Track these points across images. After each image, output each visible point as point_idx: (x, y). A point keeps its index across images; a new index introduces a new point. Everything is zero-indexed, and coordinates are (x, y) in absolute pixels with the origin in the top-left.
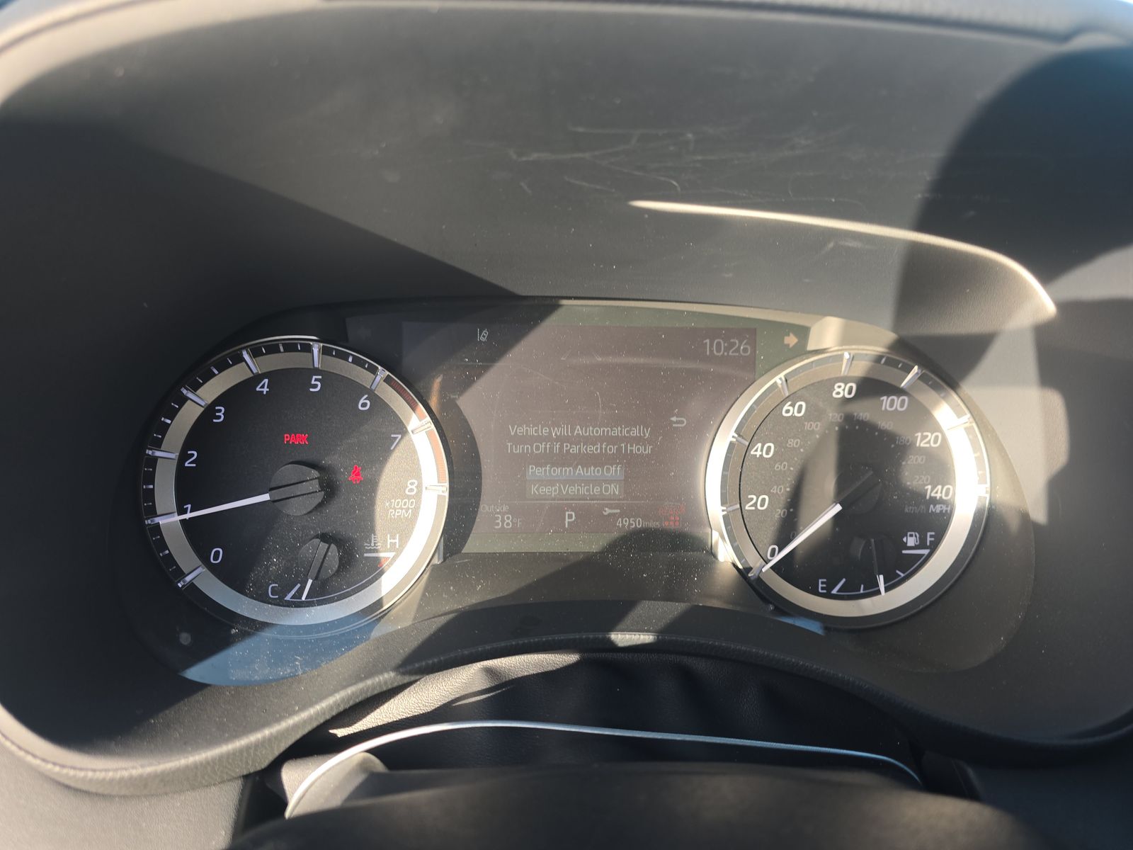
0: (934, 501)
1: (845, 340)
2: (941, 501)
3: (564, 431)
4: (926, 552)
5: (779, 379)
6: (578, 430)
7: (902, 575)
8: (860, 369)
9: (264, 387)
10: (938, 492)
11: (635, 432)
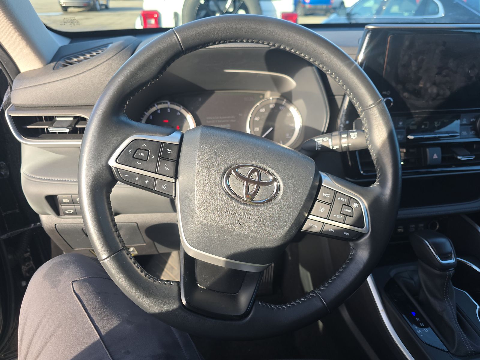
0: (292, 127)
1: (271, 95)
3: (218, 118)
5: (258, 104)
6: (221, 118)
8: (275, 101)
9: (159, 112)
10: (292, 125)
11: (232, 117)
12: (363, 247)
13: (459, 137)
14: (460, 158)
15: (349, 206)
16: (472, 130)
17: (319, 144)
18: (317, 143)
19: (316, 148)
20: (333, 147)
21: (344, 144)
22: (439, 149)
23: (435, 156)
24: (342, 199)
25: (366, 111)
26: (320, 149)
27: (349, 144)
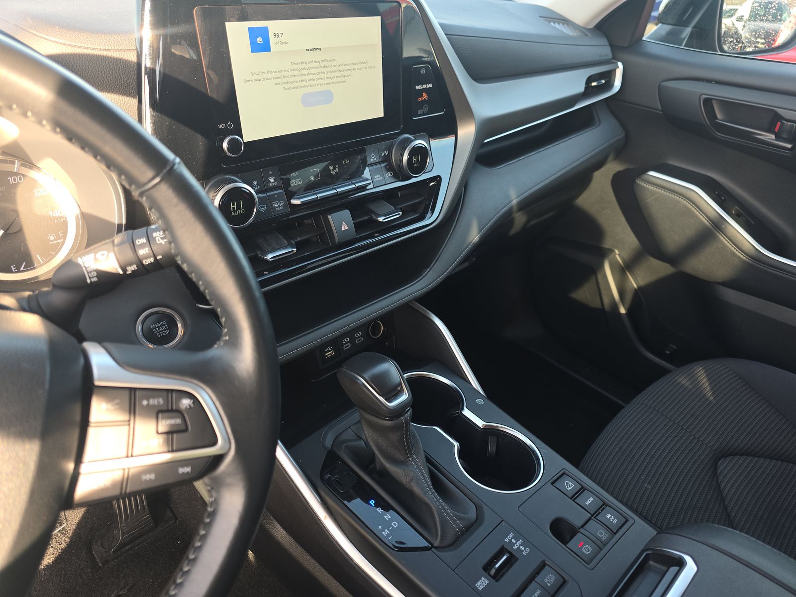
2: (59, 217)
4: (62, 240)
7: (54, 253)
12: (229, 480)
13: (371, 186)
14: (381, 219)
15: (172, 411)
16: (388, 170)
17: (89, 270)
18: (84, 269)
19: (86, 279)
20: (125, 270)
21: (146, 258)
22: (346, 213)
23: (345, 227)
24: (154, 402)
25: (147, 193)
26: (95, 279)
27: (159, 257)
